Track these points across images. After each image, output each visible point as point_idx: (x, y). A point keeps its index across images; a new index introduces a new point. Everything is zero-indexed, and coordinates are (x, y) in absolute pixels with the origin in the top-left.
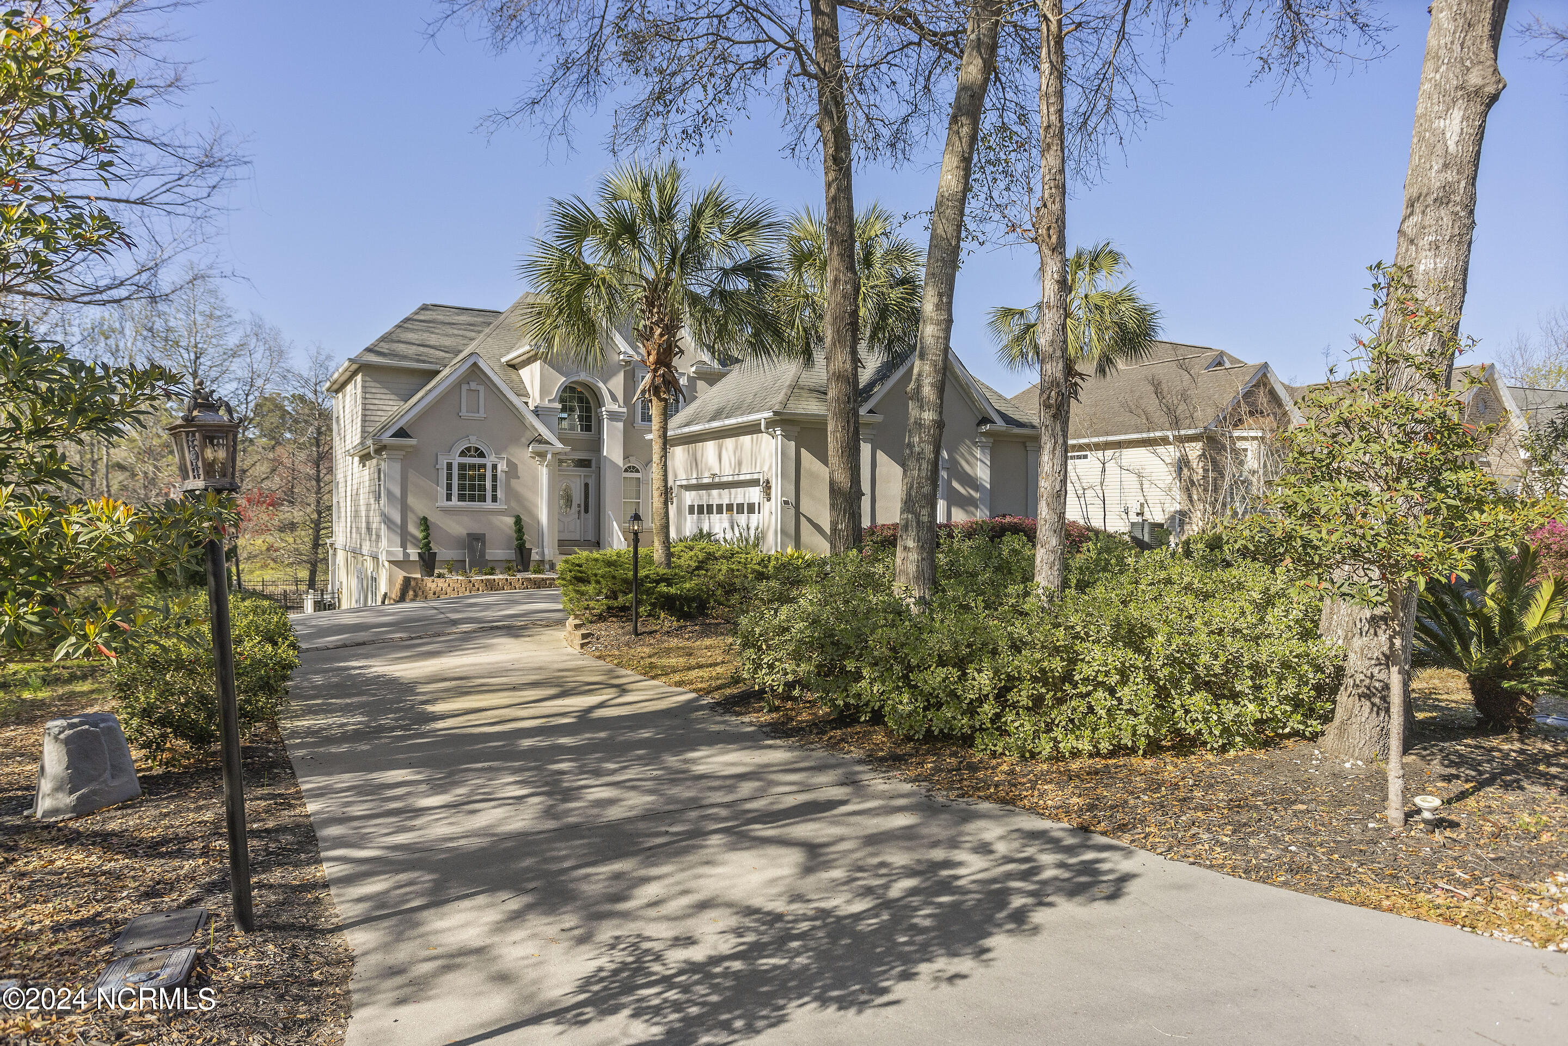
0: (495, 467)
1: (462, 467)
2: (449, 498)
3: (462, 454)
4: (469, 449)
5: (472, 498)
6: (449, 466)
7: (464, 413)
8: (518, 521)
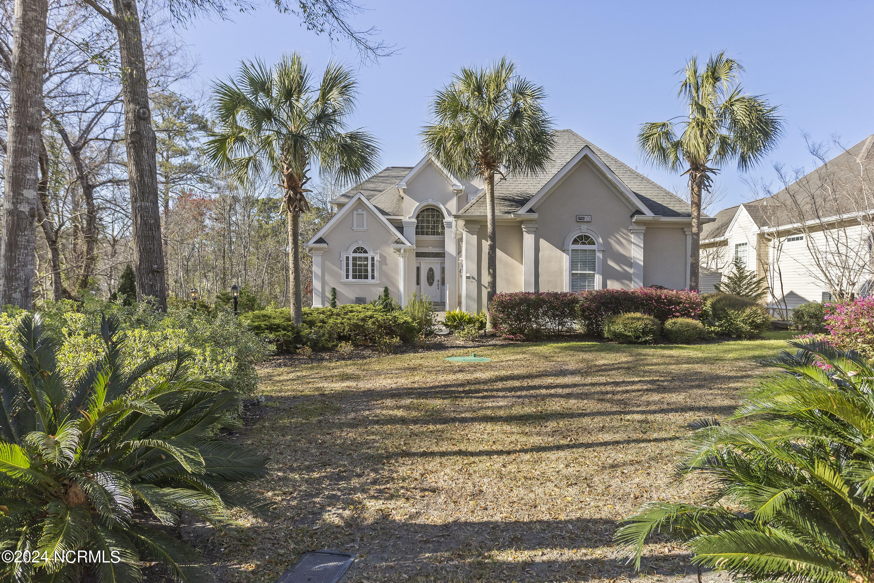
0: (373, 259)
1: (354, 259)
2: (347, 277)
3: (355, 252)
4: (358, 248)
5: (360, 277)
6: (347, 258)
7: (355, 228)
8: (386, 290)
